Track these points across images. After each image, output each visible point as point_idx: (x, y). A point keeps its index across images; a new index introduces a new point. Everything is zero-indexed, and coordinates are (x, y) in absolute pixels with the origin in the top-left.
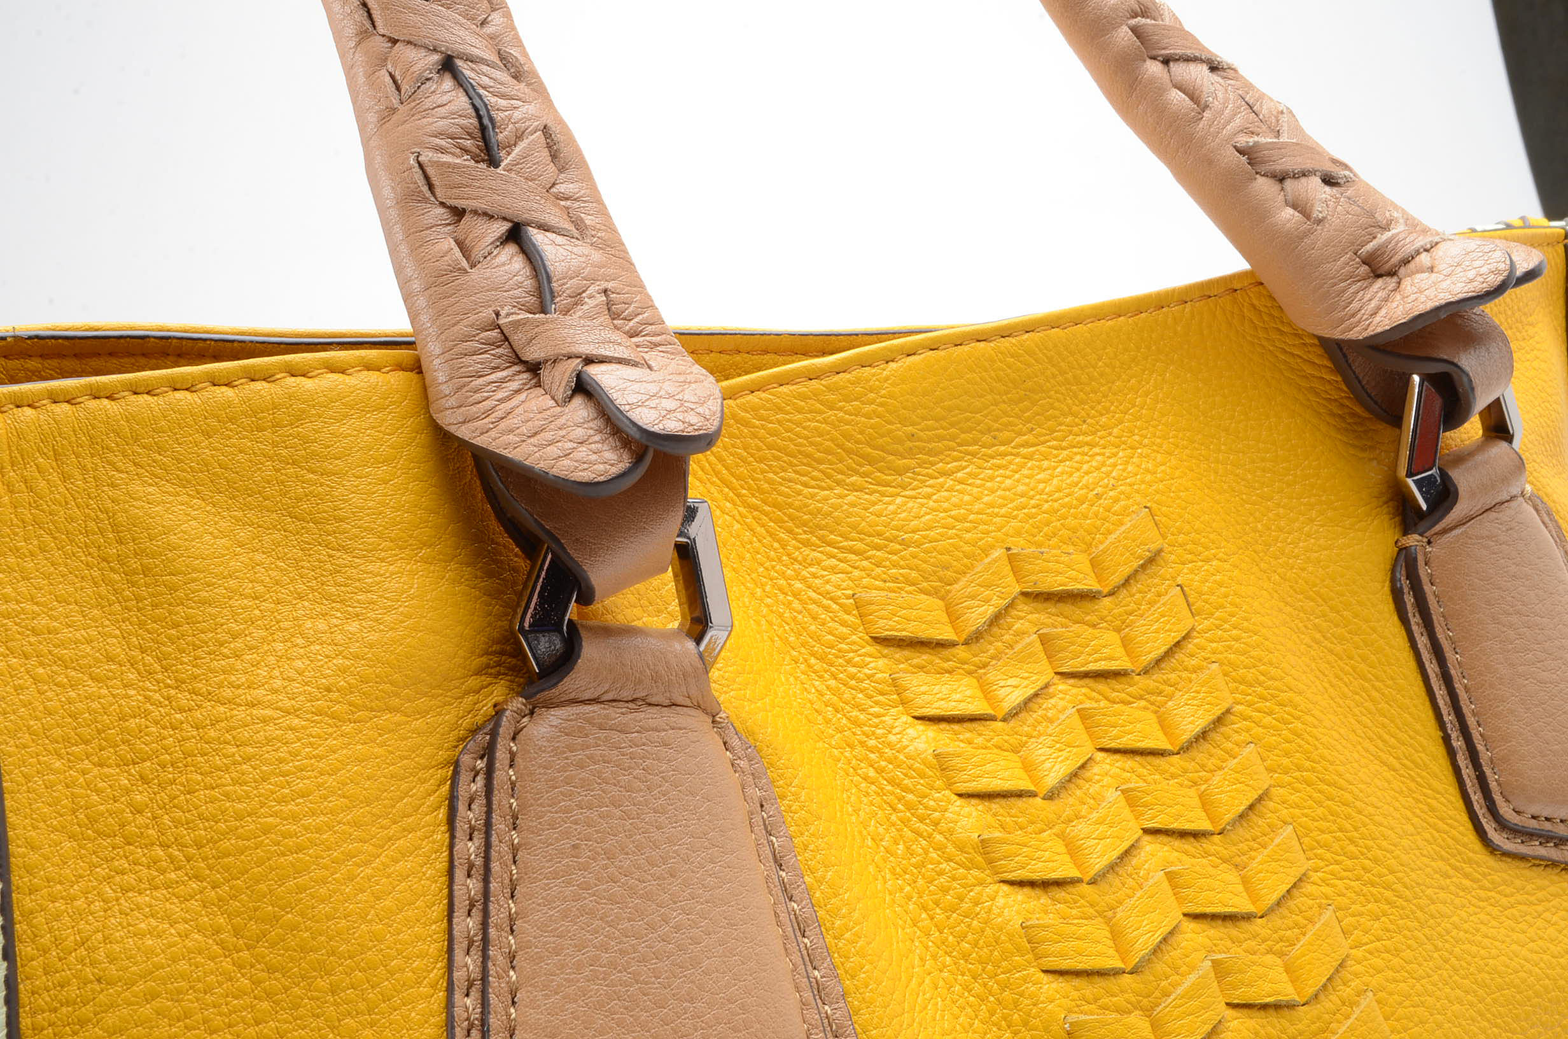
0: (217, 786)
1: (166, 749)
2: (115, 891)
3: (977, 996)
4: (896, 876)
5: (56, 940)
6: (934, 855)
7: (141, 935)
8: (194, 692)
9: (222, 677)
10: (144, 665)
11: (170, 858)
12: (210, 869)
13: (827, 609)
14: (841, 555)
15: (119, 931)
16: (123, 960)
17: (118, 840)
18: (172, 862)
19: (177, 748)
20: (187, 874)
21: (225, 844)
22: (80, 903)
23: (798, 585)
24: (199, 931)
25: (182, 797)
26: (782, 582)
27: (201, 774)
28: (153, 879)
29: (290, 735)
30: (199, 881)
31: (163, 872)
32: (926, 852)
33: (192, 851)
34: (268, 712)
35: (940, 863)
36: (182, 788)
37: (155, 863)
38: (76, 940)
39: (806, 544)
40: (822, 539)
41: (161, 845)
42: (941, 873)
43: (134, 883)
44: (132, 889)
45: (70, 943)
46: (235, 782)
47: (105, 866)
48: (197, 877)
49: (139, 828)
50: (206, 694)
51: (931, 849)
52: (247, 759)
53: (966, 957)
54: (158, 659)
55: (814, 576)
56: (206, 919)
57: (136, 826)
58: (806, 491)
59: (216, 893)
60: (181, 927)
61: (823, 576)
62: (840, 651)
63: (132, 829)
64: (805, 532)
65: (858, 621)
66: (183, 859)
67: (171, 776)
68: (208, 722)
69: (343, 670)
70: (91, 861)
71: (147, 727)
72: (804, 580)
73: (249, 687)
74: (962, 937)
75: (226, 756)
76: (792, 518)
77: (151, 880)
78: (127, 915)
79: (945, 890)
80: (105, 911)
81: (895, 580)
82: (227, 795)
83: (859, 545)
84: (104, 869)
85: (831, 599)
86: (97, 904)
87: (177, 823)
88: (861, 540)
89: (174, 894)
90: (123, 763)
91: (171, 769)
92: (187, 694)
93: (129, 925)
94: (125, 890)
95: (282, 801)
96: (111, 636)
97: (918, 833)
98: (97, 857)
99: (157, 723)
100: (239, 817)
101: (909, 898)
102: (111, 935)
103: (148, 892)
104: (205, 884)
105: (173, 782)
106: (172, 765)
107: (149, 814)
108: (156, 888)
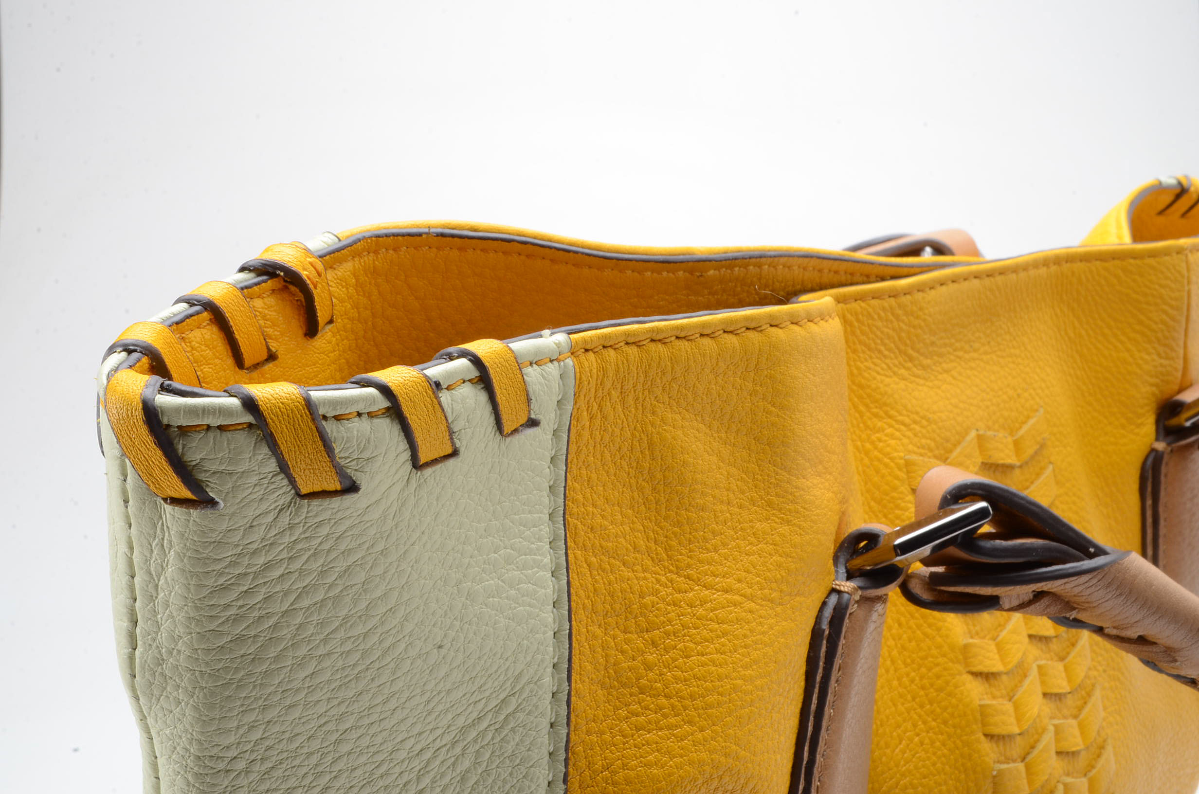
0: (706, 654)
1: (670, 621)
2: (631, 730)
3: (950, 750)
4: (906, 665)
5: (589, 764)
6: (934, 652)
7: (648, 765)
8: (688, 577)
9: (707, 567)
10: (657, 554)
11: (673, 707)
12: (699, 716)
13: (886, 466)
14: (897, 426)
15: (633, 761)
16: (636, 784)
17: (635, 690)
18: (673, 710)
19: (678, 621)
20: (683, 720)
21: (710, 699)
22: (607, 737)
23: (868, 446)
24: (690, 764)
25: (681, 660)
26: (859, 443)
27: (695, 643)
28: (659, 722)
29: (750, 616)
30: (691, 725)
31: (665, 716)
32: (930, 649)
33: (688, 702)
34: (737, 598)
35: (937, 657)
36: (681, 653)
37: (660, 710)
38: (603, 764)
39: (876, 415)
40: (886, 413)
41: (665, 696)
42: (937, 665)
43: (645, 724)
44: (643, 729)
45: (598, 766)
46: (718, 651)
47: (624, 709)
48: (690, 722)
49: (650, 682)
50: (697, 580)
51: (933, 647)
52: (725, 634)
53: (945, 723)
54: (666, 549)
55: (880, 440)
56: (695, 755)
57: (648, 680)
58: (879, 377)
59: (703, 735)
60: (678, 760)
61: (885, 441)
62: (892, 498)
63: (643, 682)
64: (876, 407)
65: (905, 476)
66: (681, 708)
67: (673, 643)
68: (698, 602)
69: (779, 566)
70: (615, 705)
71: (658, 604)
72: (872, 443)
73: (724, 577)
74: (945, 709)
75: (711, 631)
76: (869, 396)
77: (657, 722)
78: (640, 748)
79: (938, 677)
80: (624, 744)
81: (923, 447)
82: (713, 661)
83: (907, 420)
84: (623, 711)
85: (890, 458)
86: (618, 737)
87: (677, 679)
88: (908, 416)
89: (674, 735)
90: (641, 631)
91: (673, 638)
92: (683, 578)
93: (641, 756)
94: (638, 729)
95: (745, 667)
96: (638, 531)
97: (926, 635)
98: (620, 702)
99: (664, 600)
100: (720, 679)
101: (912, 681)
102: (629, 763)
103: (655, 732)
104: (695, 728)
105: (675, 647)
106: (674, 635)
107: (658, 672)
108: (661, 729)
